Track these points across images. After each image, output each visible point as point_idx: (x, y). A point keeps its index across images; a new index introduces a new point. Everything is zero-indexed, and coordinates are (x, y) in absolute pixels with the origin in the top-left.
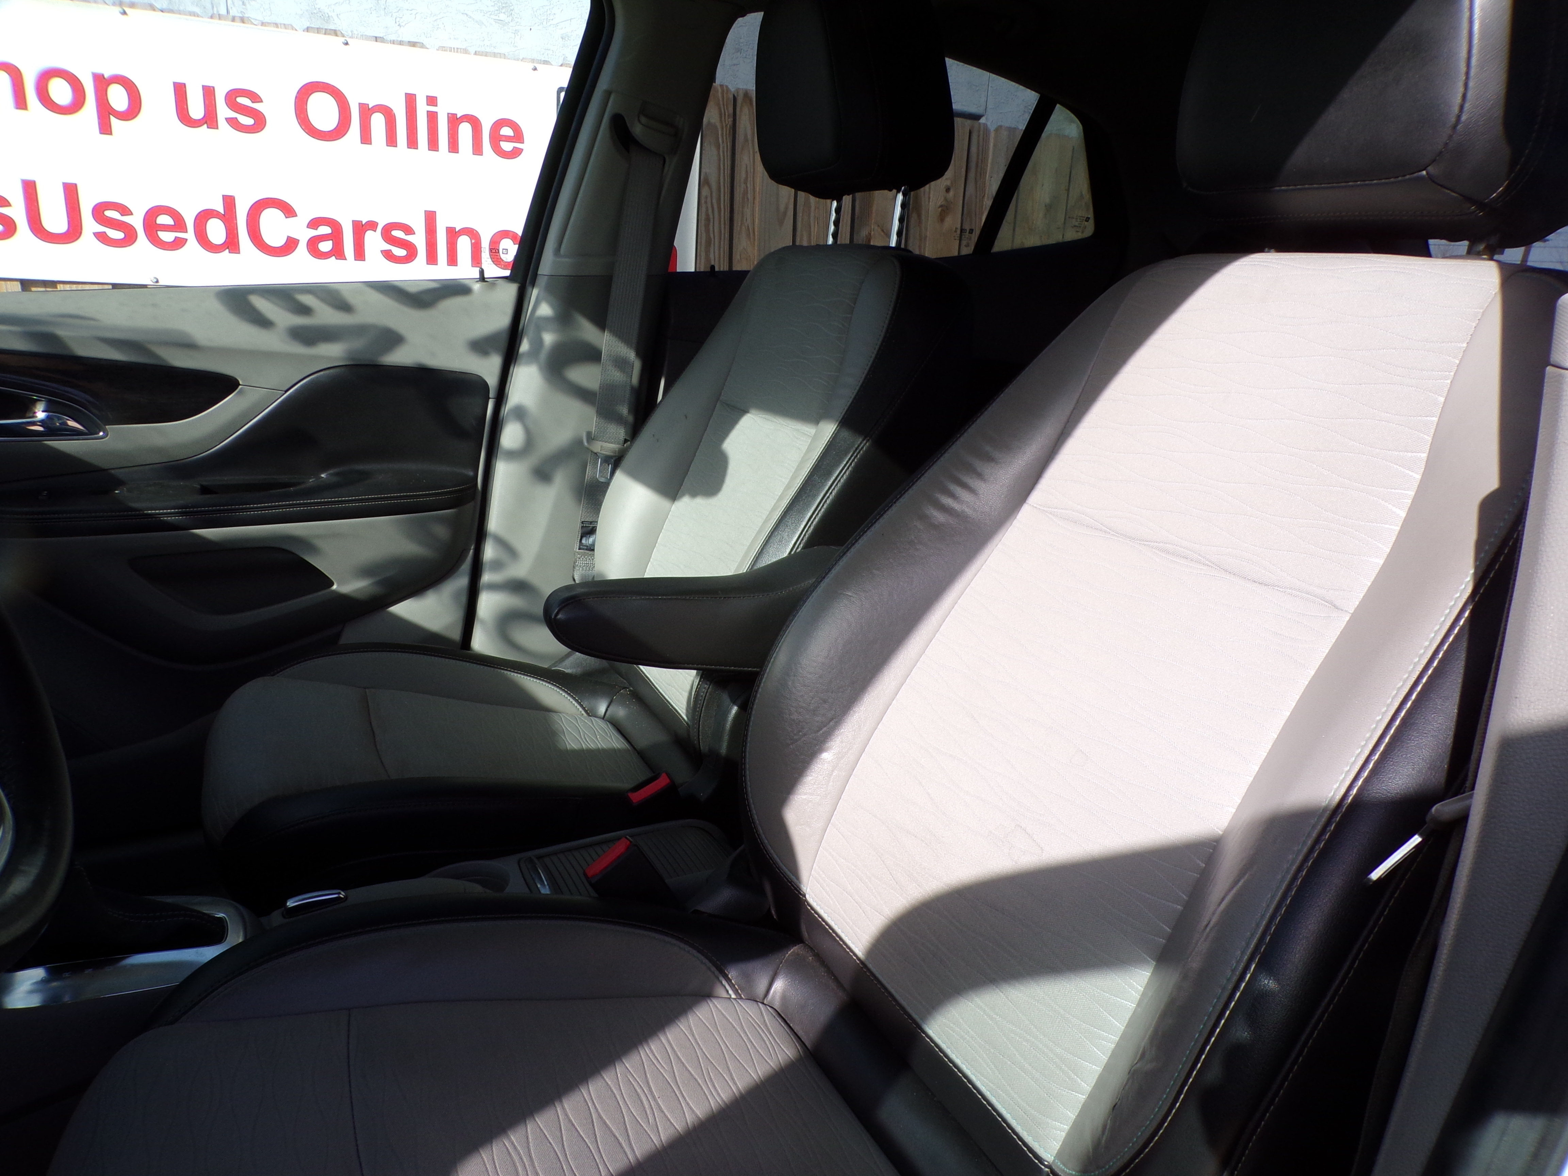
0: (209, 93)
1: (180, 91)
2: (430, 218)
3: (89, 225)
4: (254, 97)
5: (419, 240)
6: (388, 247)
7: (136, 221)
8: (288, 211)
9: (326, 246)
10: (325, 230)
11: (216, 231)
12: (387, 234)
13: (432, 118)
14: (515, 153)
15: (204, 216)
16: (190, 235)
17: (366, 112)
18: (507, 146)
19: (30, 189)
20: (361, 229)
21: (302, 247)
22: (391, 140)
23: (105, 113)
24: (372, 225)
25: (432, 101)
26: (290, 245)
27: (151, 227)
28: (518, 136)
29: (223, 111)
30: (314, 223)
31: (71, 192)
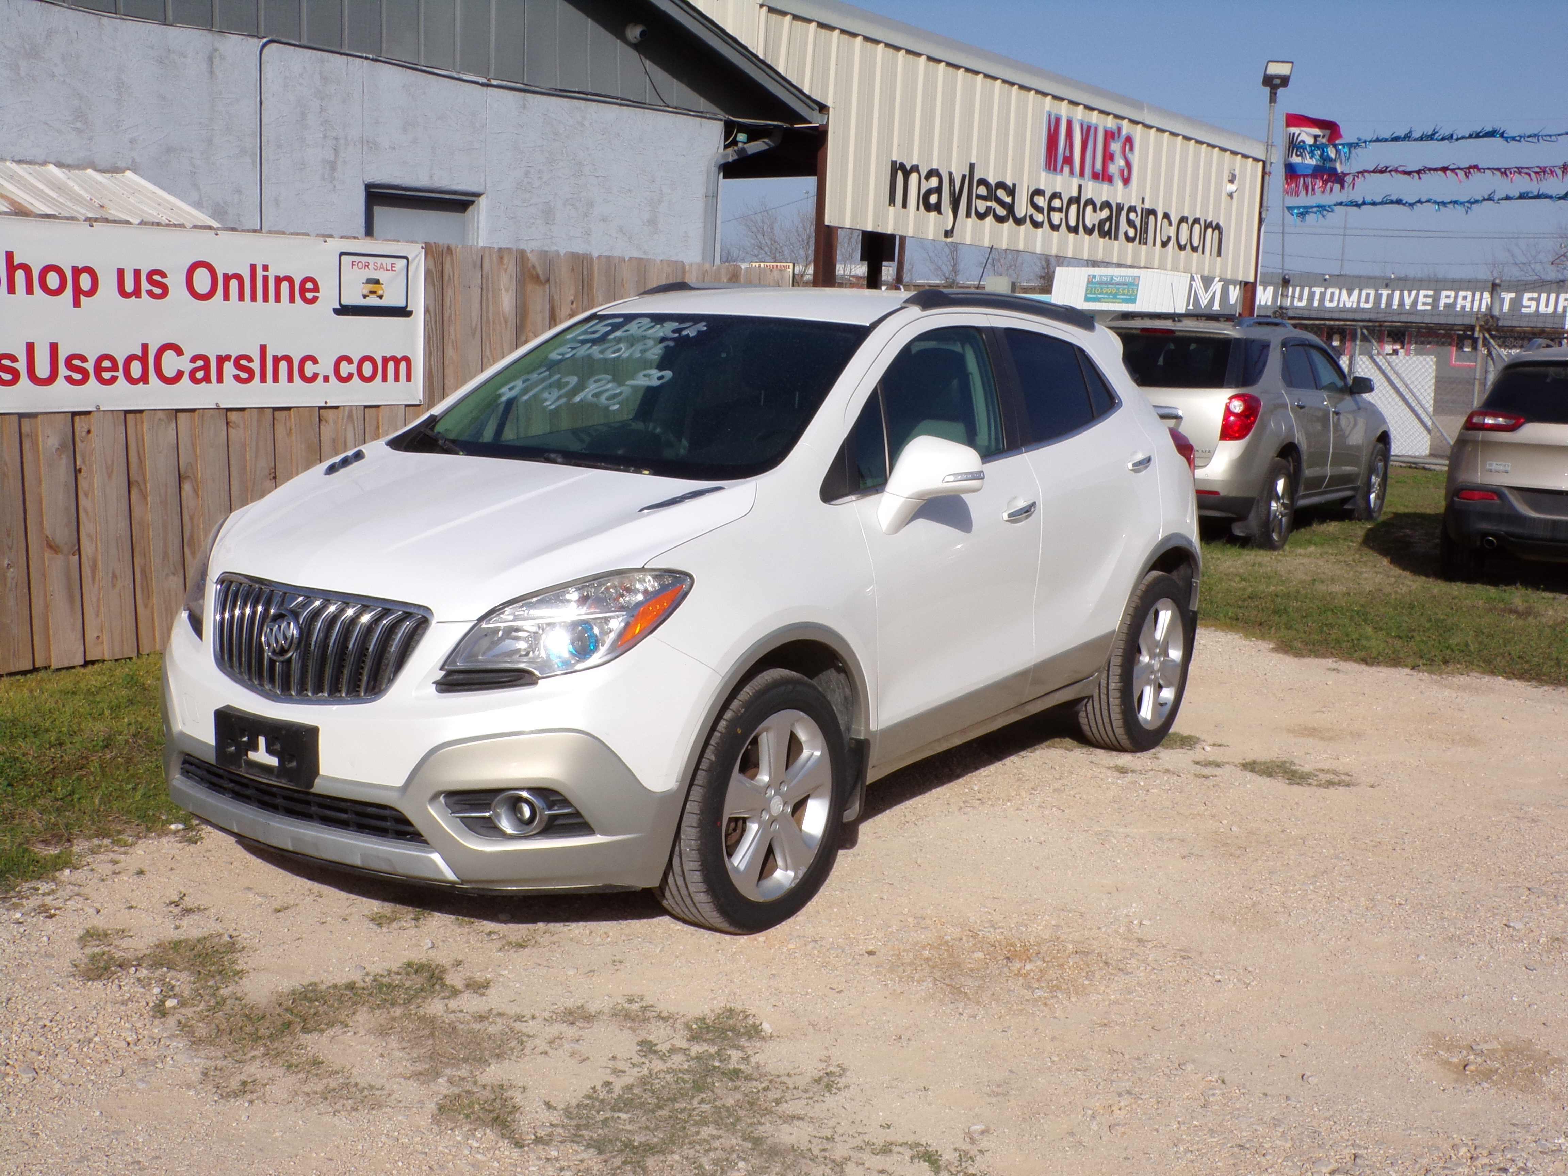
0: (137, 273)
1: (121, 273)
2: (263, 349)
3: (63, 371)
4: (163, 274)
5: (256, 366)
6: (238, 372)
7: (90, 366)
8: (179, 351)
9: (200, 375)
10: (200, 363)
11: (136, 369)
12: (237, 366)
13: (265, 279)
14: (314, 300)
15: (130, 359)
16: (120, 374)
17: (227, 278)
18: (309, 295)
19: (30, 348)
20: (222, 360)
21: (186, 377)
22: (241, 298)
23: (78, 291)
24: (228, 358)
25: (265, 268)
26: (180, 375)
27: (98, 369)
28: (316, 289)
29: (145, 285)
30: (194, 359)
31: (54, 347)
